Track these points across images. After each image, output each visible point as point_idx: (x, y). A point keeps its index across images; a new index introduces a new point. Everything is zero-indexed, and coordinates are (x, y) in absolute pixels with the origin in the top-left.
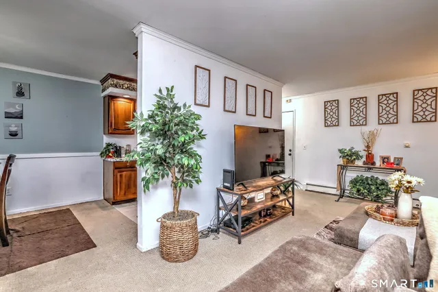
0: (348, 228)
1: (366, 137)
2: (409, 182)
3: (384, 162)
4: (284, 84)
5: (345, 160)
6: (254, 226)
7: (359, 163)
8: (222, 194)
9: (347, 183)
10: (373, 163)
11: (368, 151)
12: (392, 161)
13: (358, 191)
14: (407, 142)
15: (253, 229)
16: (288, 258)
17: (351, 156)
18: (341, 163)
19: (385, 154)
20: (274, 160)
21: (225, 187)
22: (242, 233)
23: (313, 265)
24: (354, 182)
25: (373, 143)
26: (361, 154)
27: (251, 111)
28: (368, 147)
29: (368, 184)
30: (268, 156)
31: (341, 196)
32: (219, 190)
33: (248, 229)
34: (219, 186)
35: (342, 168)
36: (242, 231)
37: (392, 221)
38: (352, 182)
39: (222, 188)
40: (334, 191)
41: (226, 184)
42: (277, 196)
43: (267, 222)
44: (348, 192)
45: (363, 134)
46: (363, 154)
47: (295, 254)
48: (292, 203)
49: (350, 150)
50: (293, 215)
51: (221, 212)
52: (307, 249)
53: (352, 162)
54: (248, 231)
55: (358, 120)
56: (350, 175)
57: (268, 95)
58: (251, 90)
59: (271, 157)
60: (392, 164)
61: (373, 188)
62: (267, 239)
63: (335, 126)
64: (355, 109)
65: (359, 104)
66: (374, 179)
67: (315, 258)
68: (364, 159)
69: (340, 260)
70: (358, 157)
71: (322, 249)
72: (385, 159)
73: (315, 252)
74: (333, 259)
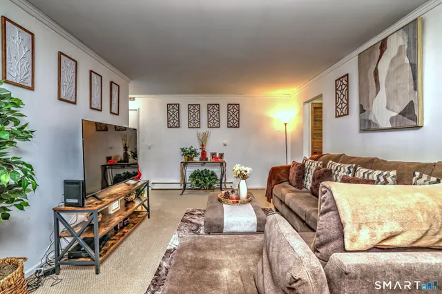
0: (215, 217)
1: (201, 137)
2: (246, 171)
3: (213, 157)
4: (132, 79)
5: (186, 157)
6: (113, 244)
7: (197, 159)
8: (63, 215)
9: (188, 178)
10: (207, 159)
11: (202, 149)
12: (218, 156)
13: (197, 182)
14: (225, 142)
15: (112, 248)
16: (191, 267)
17: (191, 154)
18: (184, 160)
19: (214, 151)
20: (116, 161)
21: (67, 204)
22: (101, 259)
23: (214, 264)
24: (194, 176)
25: (206, 143)
26: (198, 151)
27: (96, 104)
28: (202, 145)
29: (204, 176)
30: (109, 159)
31: (184, 189)
32: (57, 211)
33: (106, 251)
34: (56, 206)
35: (185, 164)
36: (100, 256)
37: (237, 202)
38: (191, 176)
39: (63, 207)
40: (178, 187)
41: (69, 201)
42: (132, 202)
43: (126, 234)
44: (189, 185)
45: (198, 135)
46: (199, 151)
47: (194, 260)
48: (147, 206)
49: (190, 149)
50: (149, 218)
51: (62, 240)
52: (200, 250)
53: (192, 159)
54: (107, 253)
55: (194, 124)
56: (190, 171)
57: (115, 88)
58: (96, 79)
59: (113, 158)
60: (218, 158)
61: (207, 178)
62: (131, 254)
63: (176, 127)
64: (192, 114)
65: (194, 109)
66: (207, 171)
67: (211, 256)
68: (200, 156)
69: (230, 249)
70: (196, 155)
71: (212, 245)
72: (213, 155)
73: (209, 250)
74: (224, 250)
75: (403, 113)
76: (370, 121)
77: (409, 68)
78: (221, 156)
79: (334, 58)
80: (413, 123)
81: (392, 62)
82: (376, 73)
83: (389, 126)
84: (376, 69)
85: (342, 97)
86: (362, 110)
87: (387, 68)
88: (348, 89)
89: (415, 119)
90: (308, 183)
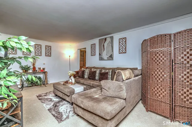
3: (39, 70)
5: (24, 70)
10: (36, 71)
11: (33, 66)
14: (45, 62)
17: (27, 69)
26: (31, 67)
28: (34, 64)
44: (26, 85)
49: (27, 66)
53: (27, 71)
55: (27, 53)
60: (42, 70)
63: (14, 54)
68: (32, 70)
75: (110, 57)
76: (102, 58)
77: (111, 47)
78: (44, 69)
79: (92, 38)
80: (112, 59)
81: (107, 44)
82: (104, 46)
83: (107, 59)
84: (104, 45)
85: (93, 50)
86: (100, 55)
87: (106, 45)
88: (95, 48)
89: (112, 58)
90: (85, 76)
